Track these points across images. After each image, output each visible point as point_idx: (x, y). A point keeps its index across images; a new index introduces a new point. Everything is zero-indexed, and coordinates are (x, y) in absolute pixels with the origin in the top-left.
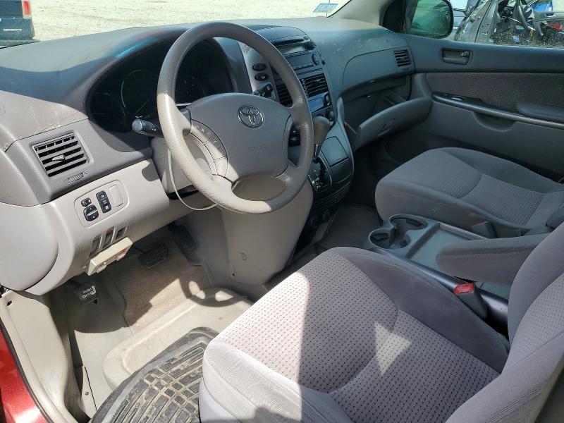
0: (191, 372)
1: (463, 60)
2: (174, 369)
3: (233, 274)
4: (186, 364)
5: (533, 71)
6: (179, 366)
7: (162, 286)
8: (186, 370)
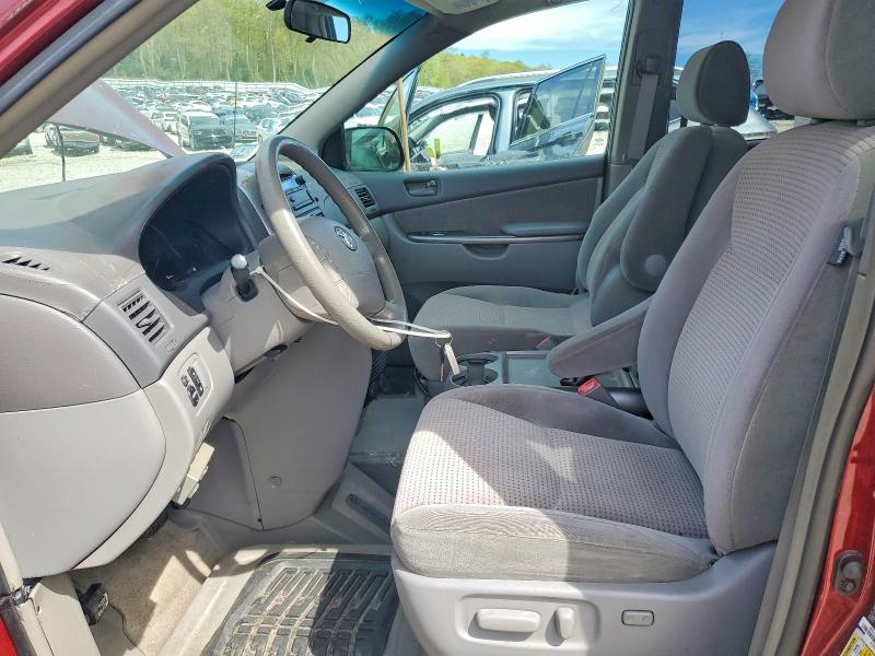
0: (295, 600)
1: (431, 191)
2: (269, 608)
3: (260, 520)
4: (281, 597)
5: (530, 187)
6: (273, 603)
7: (158, 573)
8: (287, 601)
